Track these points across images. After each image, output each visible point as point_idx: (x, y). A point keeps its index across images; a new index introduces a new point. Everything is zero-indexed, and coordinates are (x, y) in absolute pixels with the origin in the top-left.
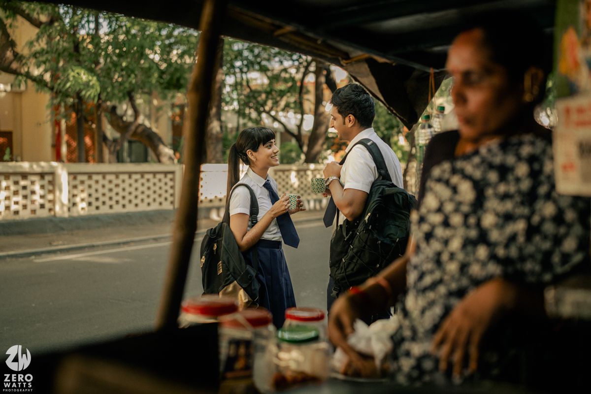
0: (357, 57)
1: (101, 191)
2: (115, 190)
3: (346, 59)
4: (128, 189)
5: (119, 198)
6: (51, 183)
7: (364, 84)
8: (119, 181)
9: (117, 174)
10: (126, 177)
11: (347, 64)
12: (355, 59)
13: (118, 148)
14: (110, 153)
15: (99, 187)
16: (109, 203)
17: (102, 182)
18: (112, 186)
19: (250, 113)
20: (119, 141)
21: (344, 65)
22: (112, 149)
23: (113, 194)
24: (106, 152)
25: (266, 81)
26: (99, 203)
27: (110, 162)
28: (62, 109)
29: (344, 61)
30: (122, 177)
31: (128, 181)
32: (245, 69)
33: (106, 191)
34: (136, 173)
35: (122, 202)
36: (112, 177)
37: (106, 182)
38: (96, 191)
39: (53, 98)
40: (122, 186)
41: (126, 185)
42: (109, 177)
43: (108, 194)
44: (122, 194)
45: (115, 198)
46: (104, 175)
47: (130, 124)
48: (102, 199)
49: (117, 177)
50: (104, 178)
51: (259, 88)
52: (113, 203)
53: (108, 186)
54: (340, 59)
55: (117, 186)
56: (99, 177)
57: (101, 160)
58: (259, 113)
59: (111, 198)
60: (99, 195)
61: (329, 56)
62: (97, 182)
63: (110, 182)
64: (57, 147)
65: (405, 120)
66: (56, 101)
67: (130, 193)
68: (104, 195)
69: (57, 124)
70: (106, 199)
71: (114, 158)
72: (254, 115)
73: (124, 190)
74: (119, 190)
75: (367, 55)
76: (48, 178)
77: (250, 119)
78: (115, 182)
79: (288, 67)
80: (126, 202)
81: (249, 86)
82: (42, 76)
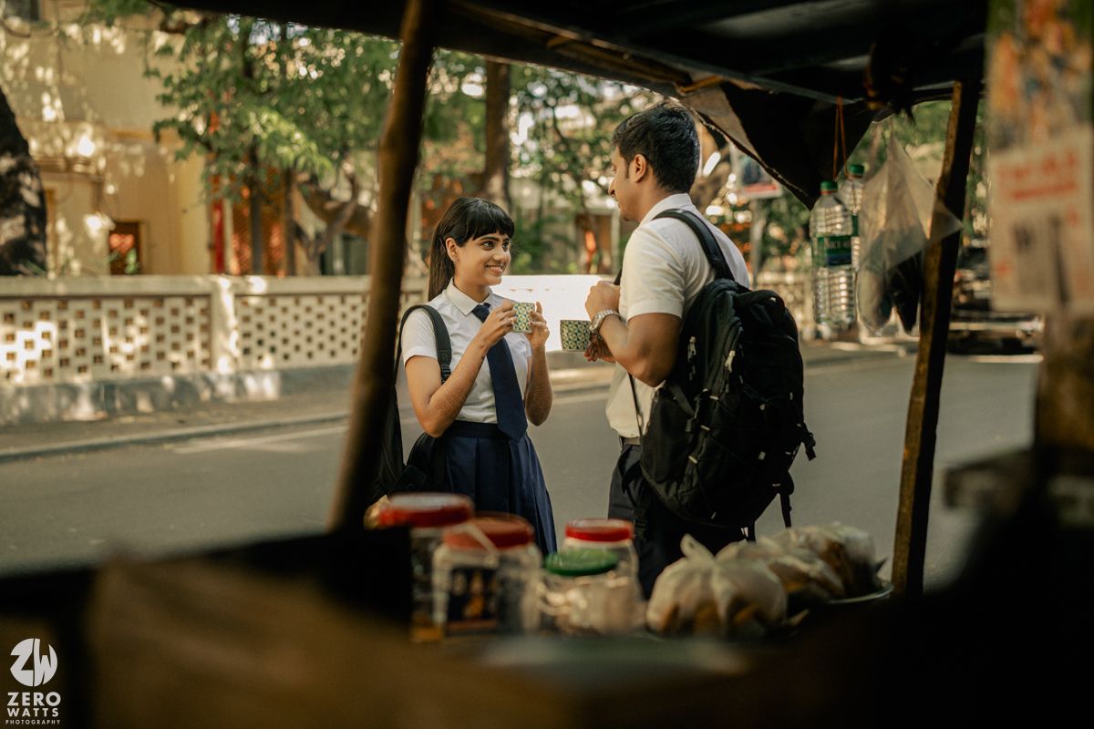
0: (702, 80)
1: (292, 326)
2: (318, 324)
3: (685, 85)
4: (340, 323)
5: (324, 339)
6: (206, 312)
7: (722, 128)
8: (323, 309)
9: (320, 296)
10: (335, 301)
11: (687, 92)
12: (702, 84)
13: (322, 249)
14: (310, 258)
15: (288, 318)
16: (305, 348)
17: (293, 310)
18: (311, 317)
19: (561, 182)
20: (324, 236)
21: (683, 94)
22: (312, 250)
23: (313, 332)
24: (301, 256)
25: (590, 121)
26: (289, 349)
27: (307, 275)
28: (226, 181)
29: (682, 88)
30: (329, 301)
31: (339, 309)
32: (551, 101)
33: (300, 326)
34: (354, 294)
35: (329, 346)
36: (311, 302)
37: (300, 311)
38: (284, 326)
39: (208, 164)
40: (329, 316)
41: (336, 316)
42: (306, 302)
43: (305, 332)
44: (329, 331)
45: (317, 339)
46: (297, 297)
47: (344, 205)
48: (294, 341)
49: (320, 302)
50: (297, 302)
51: (578, 135)
52: (313, 347)
53: (305, 317)
54: (674, 84)
55: (320, 316)
56: (289, 302)
57: (292, 272)
58: (578, 180)
59: (309, 340)
60: (289, 334)
61: (653, 80)
62: (285, 310)
63: (308, 310)
64: (217, 249)
65: (801, 191)
66: (214, 169)
67: (344, 330)
68: (297, 333)
69: (217, 206)
70: (301, 341)
71: (315, 267)
72: (569, 184)
73: (332, 324)
74: (324, 324)
75: (720, 77)
76: (199, 304)
77: (562, 192)
78: (317, 309)
79: (631, 96)
80: (336, 346)
81: (558, 132)
82: (188, 123)
